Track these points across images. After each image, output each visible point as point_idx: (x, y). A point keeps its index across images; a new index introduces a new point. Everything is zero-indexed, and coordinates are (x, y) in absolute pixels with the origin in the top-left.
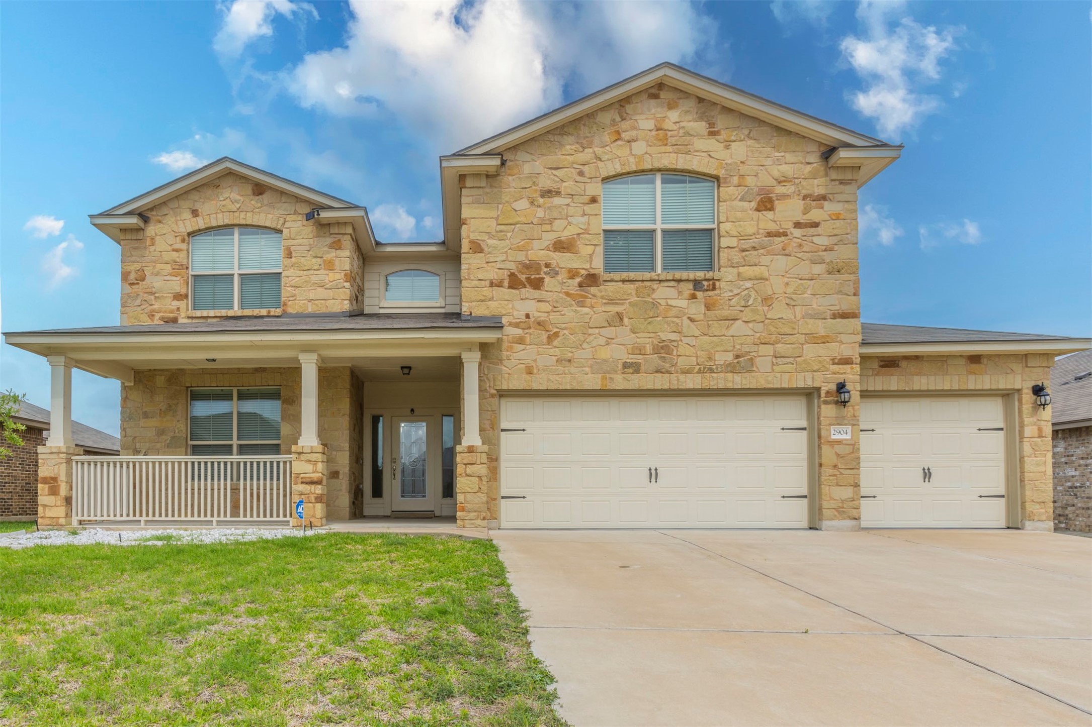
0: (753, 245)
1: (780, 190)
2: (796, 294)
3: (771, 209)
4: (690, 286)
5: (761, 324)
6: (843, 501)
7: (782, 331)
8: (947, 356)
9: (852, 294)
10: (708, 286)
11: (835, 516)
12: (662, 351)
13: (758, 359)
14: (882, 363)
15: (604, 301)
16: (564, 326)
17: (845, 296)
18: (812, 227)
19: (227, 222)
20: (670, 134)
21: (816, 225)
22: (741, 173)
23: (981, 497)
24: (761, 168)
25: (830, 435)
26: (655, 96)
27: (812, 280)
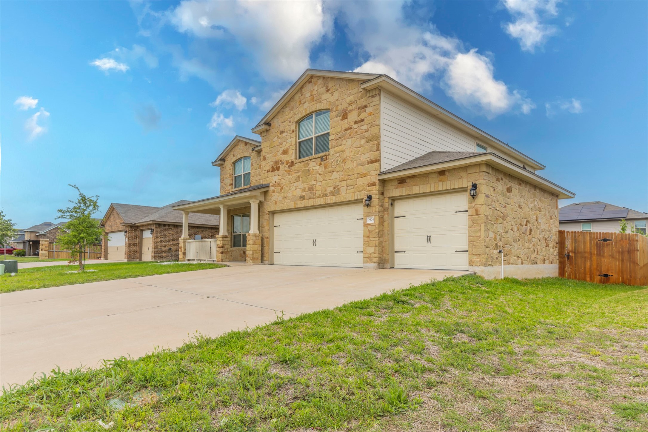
0: (340, 136)
1: (350, 108)
2: (354, 155)
3: (347, 118)
4: (320, 159)
5: (342, 172)
6: (371, 254)
7: (349, 174)
8: (428, 173)
9: (375, 150)
10: (325, 158)
11: (368, 261)
12: (311, 190)
13: (341, 188)
14: (399, 182)
15: (295, 172)
16: (284, 184)
17: (373, 152)
18: (361, 122)
19: (240, 157)
20: (314, 96)
21: (362, 120)
22: (337, 105)
23: (456, 251)
24: (343, 100)
25: (366, 222)
26: (310, 82)
27: (361, 147)
